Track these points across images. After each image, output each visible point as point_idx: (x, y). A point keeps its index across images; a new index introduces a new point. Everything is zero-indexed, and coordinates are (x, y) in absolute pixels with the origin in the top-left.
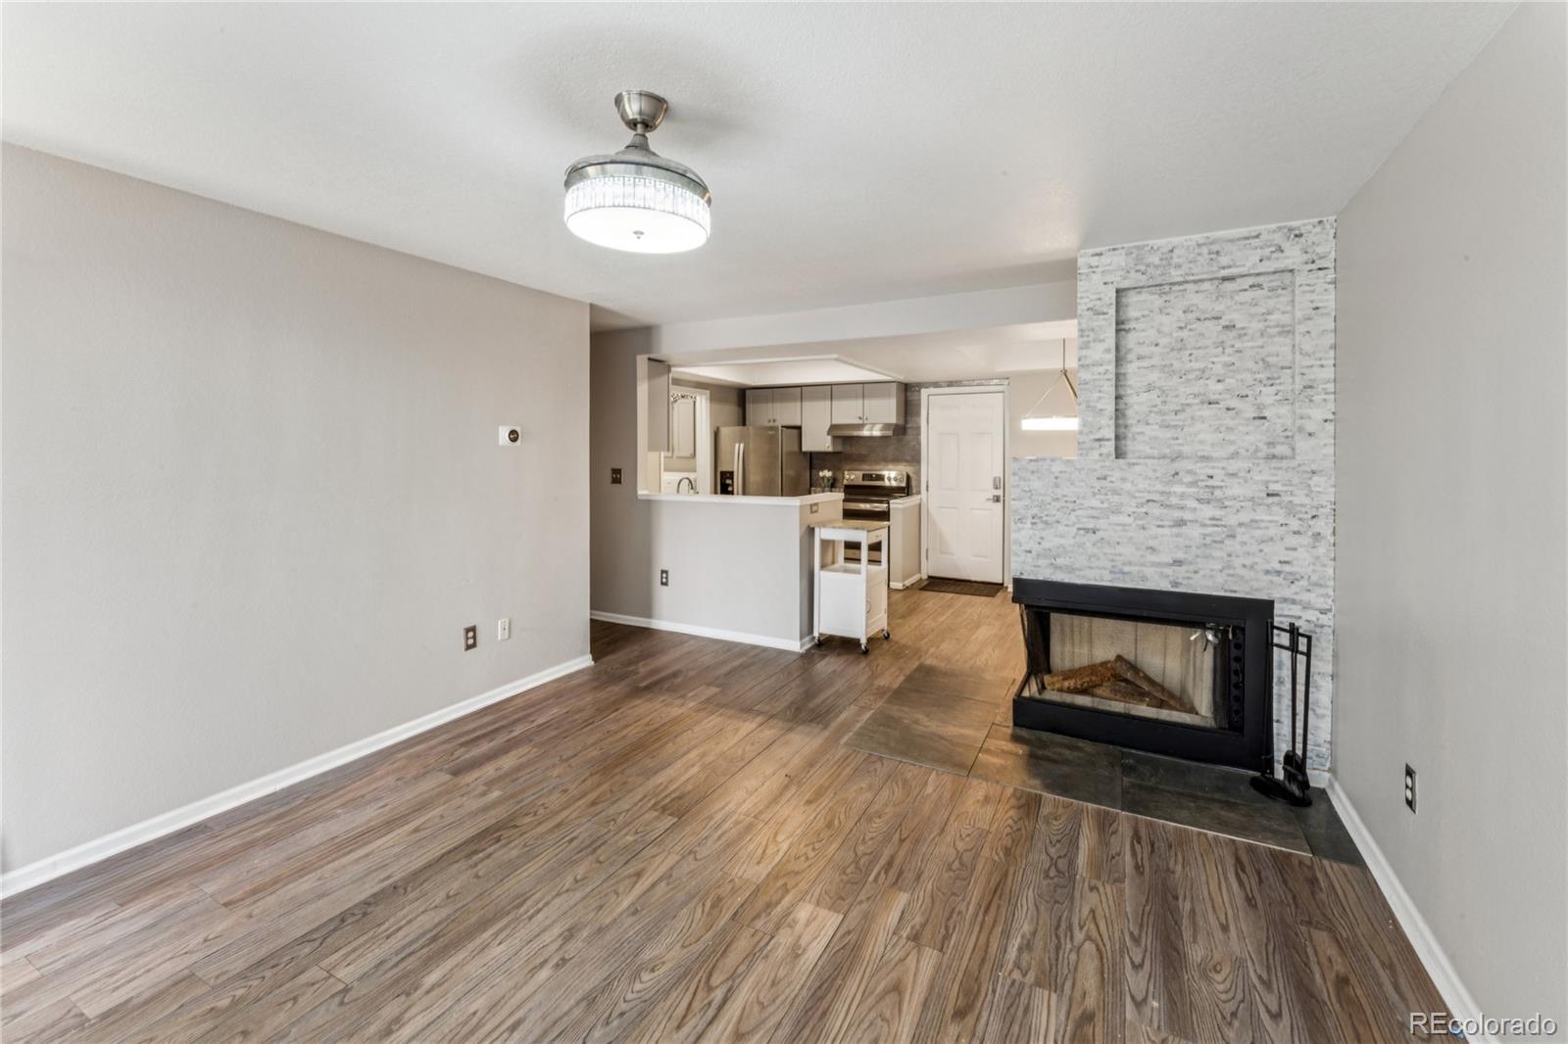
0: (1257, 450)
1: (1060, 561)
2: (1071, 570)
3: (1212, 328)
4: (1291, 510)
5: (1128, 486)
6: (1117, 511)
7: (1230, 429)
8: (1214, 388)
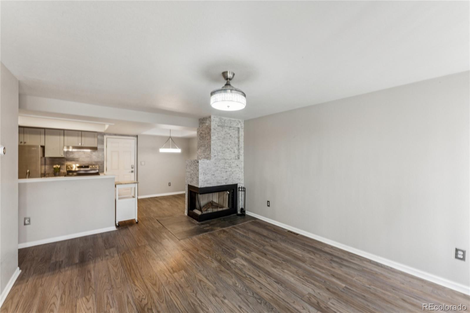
0: (234, 158)
1: (209, 182)
2: (210, 184)
3: (229, 135)
4: (239, 168)
5: (219, 165)
6: (217, 170)
7: (231, 154)
8: (229, 147)
